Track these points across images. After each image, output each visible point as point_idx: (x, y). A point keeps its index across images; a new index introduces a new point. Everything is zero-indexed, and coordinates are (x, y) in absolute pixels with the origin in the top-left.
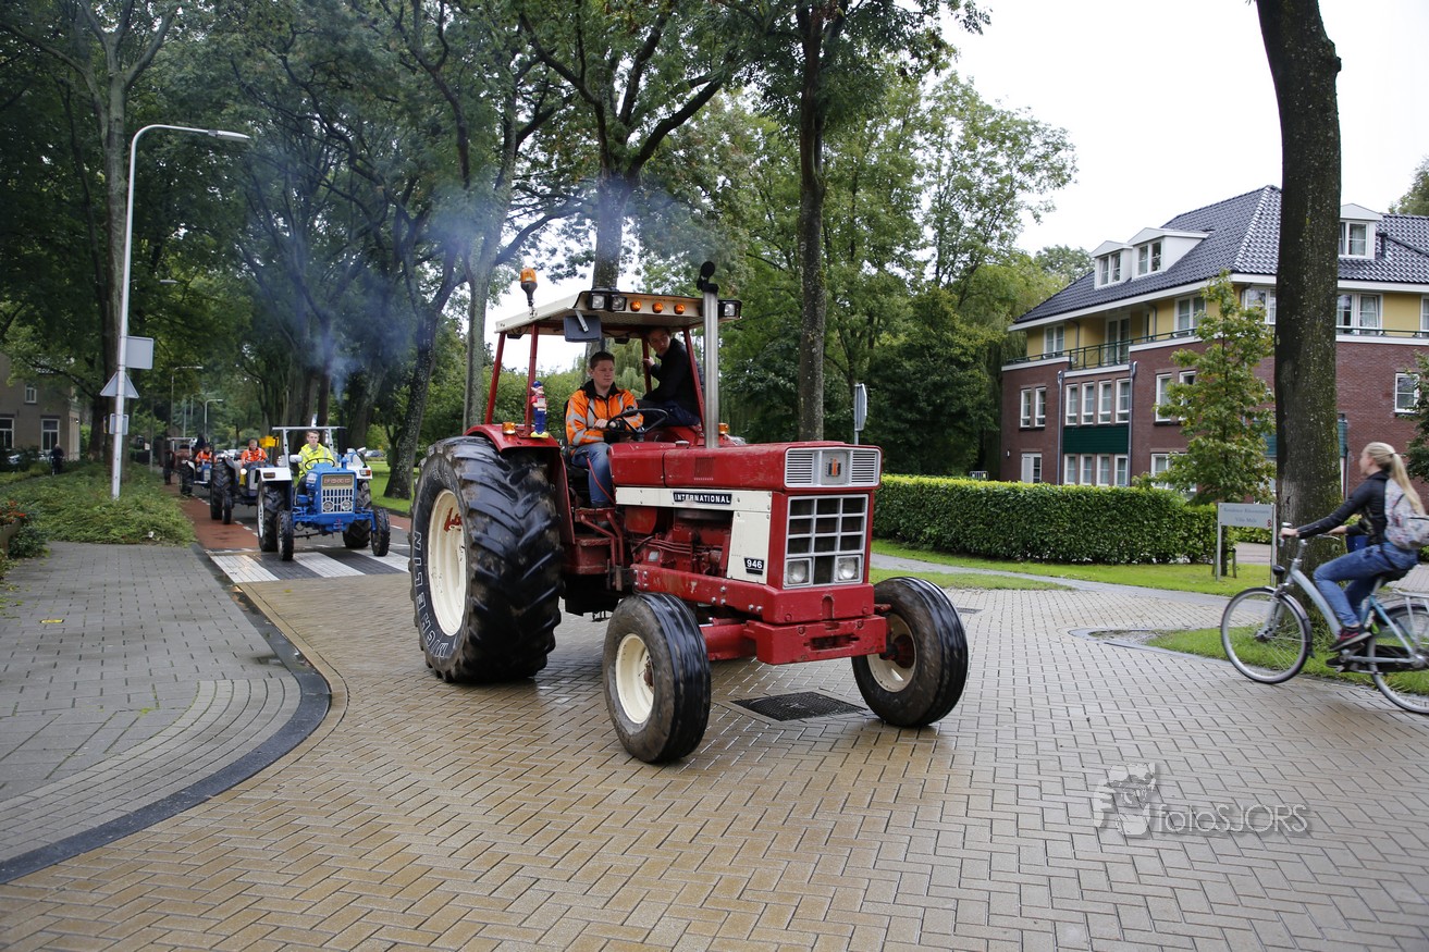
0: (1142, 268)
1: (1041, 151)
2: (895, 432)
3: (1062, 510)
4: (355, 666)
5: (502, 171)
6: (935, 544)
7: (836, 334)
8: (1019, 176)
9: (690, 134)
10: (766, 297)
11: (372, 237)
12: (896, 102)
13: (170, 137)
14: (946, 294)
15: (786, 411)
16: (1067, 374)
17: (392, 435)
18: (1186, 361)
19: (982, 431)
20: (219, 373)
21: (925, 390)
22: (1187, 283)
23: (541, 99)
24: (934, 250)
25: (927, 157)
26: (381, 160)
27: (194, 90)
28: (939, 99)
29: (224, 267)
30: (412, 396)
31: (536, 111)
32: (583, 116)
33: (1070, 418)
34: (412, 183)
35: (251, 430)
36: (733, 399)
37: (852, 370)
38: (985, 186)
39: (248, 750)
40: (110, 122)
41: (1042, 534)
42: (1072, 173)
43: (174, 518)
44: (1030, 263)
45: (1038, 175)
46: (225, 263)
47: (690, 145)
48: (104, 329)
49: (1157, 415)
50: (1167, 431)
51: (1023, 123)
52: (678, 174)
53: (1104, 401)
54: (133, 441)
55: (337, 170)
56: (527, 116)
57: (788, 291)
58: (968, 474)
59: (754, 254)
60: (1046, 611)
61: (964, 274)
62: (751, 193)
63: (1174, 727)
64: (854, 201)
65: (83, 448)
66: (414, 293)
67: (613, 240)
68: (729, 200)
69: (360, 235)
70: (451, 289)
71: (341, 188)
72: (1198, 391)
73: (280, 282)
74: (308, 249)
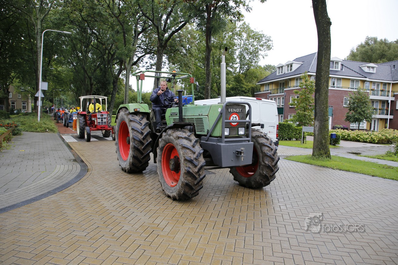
0: (288, 70)
1: (265, 41)
5: (134, 43)
7: (215, 84)
8: (259, 47)
9: (180, 35)
10: (199, 75)
11: (102, 59)
12: (231, 28)
13: (53, 33)
14: (242, 75)
16: (270, 95)
18: (297, 93)
20: (65, 91)
22: (298, 74)
23: (144, 25)
24: (239, 64)
25: (238, 42)
26: (105, 40)
27: (59, 21)
28: (241, 28)
29: (66, 65)
30: (112, 97)
31: (143, 29)
32: (154, 30)
35: (73, 105)
37: (219, 93)
38: (252, 49)
40: (37, 29)
42: (272, 47)
43: (53, 126)
44: (262, 68)
45: (264, 47)
46: (67, 64)
47: (180, 37)
48: (36, 80)
49: (290, 105)
50: (292, 109)
51: (260, 35)
52: (177, 44)
53: (278, 102)
54: (44, 108)
55: (94, 42)
56: (141, 30)
57: (204, 74)
59: (195, 64)
61: (246, 71)
62: (195, 49)
63: (291, 177)
64: (220, 52)
65: (32, 109)
66: (112, 72)
67: (161, 60)
68: (190, 51)
69: (99, 58)
70: (122, 71)
71: (95, 46)
72: (299, 100)
73: (80, 69)
74: (87, 62)
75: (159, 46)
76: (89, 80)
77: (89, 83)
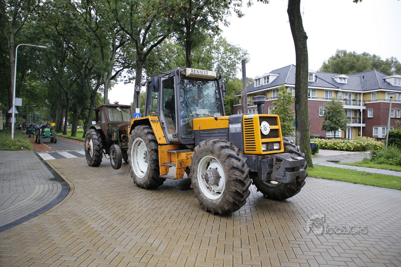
0: (265, 82)
1: (242, 55)
4: (76, 180)
5: (112, 57)
8: (237, 61)
9: (159, 49)
11: (79, 73)
13: (26, 47)
16: (248, 107)
17: (84, 122)
18: (275, 104)
20: (39, 107)
22: (275, 86)
23: (122, 39)
26: (81, 53)
27: (33, 35)
28: (218, 42)
29: (41, 80)
30: (89, 113)
31: (120, 42)
32: (132, 44)
34: (89, 59)
35: (48, 121)
38: (229, 62)
39: (49, 202)
40: (10, 43)
42: (249, 60)
43: (28, 144)
44: (239, 81)
47: (159, 51)
48: (9, 96)
51: (237, 48)
52: (156, 58)
54: (17, 124)
55: (70, 56)
56: (118, 44)
62: (173, 63)
64: (198, 66)
65: (4, 126)
66: (90, 87)
67: (140, 74)
68: (168, 65)
69: (76, 72)
70: (99, 86)
71: (71, 61)
72: (278, 111)
73: (55, 84)
74: (62, 76)
75: (138, 60)
76: (65, 95)
77: (65, 98)
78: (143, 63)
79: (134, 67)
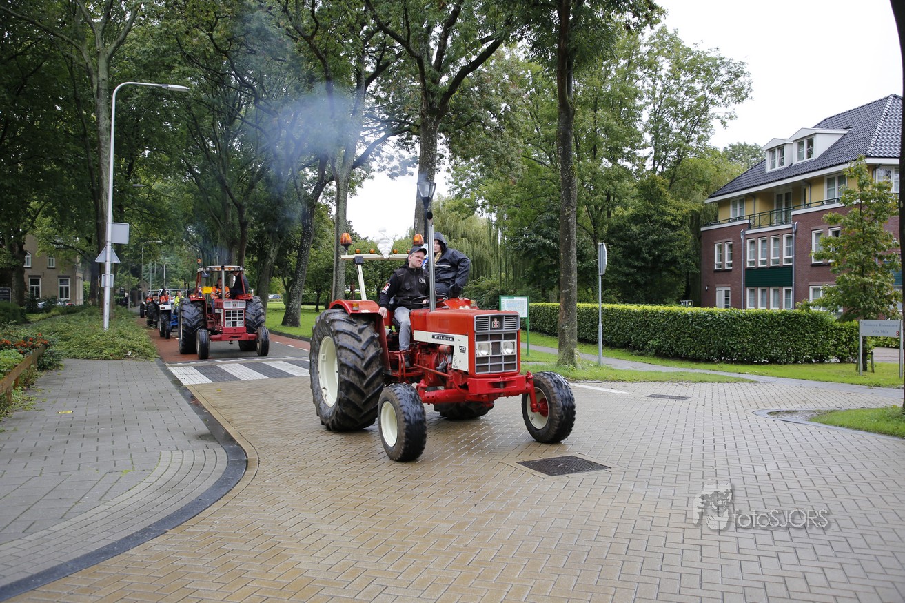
0: (800, 156)
1: (726, 77)
2: (627, 275)
3: (746, 327)
4: (263, 440)
5: (356, 106)
6: (657, 351)
7: (584, 209)
8: (710, 96)
9: (482, 76)
10: (536, 185)
11: (271, 153)
12: (623, 48)
13: (138, 90)
14: (660, 179)
15: (551, 262)
16: (747, 232)
17: (286, 283)
18: (834, 221)
19: (688, 273)
20: (172, 245)
21: (647, 245)
22: (833, 166)
23: (381, 56)
24: (652, 149)
25: (645, 85)
26: (275, 100)
27: (153, 58)
28: (654, 45)
29: (175, 175)
30: (299, 257)
31: (378, 64)
32: (410, 66)
33: (750, 262)
34: (296, 115)
36: (515, 255)
37: (595, 233)
38: (687, 103)
39: (193, 498)
40: (99, 81)
41: (732, 344)
42: (749, 93)
43: (144, 342)
44: (720, 156)
45: (724, 94)
46: (175, 172)
47: (482, 83)
48: (97, 218)
49: (813, 259)
50: (821, 270)
51: (713, 59)
52: (474, 103)
53: (774, 250)
54: (117, 291)
55: (247, 108)
56: (372, 68)
57: (551, 180)
58: (678, 302)
59: (527, 156)
60: (736, 397)
61: (673, 165)
62: (524, 114)
63: (831, 480)
65: (85, 297)
66: (299, 189)
67: (431, 149)
68: (509, 119)
69: (262, 151)
70: (324, 185)
71: (249, 120)
72: (842, 242)
73: (211, 184)
74: (229, 162)
75: (427, 110)
76: (237, 213)
77: (236, 221)
78: (438, 119)
79: (415, 131)
